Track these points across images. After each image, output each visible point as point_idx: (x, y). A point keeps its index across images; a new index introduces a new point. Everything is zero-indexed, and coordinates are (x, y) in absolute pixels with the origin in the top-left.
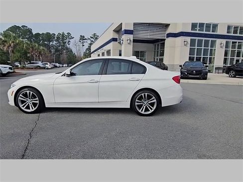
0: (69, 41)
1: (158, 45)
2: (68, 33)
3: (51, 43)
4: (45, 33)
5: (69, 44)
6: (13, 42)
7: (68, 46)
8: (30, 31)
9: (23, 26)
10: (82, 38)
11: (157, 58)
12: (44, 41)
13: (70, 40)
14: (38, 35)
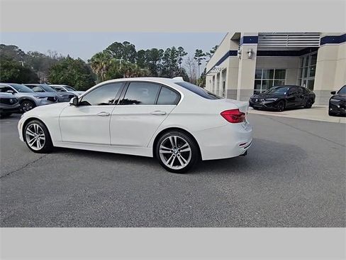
0: (181, 59)
1: (308, 58)
2: (180, 48)
3: (157, 62)
4: (150, 49)
5: (180, 63)
6: (106, 64)
7: (179, 65)
8: (132, 48)
9: (125, 43)
10: (199, 53)
11: (305, 79)
12: (149, 60)
13: (183, 57)
14: (142, 52)
